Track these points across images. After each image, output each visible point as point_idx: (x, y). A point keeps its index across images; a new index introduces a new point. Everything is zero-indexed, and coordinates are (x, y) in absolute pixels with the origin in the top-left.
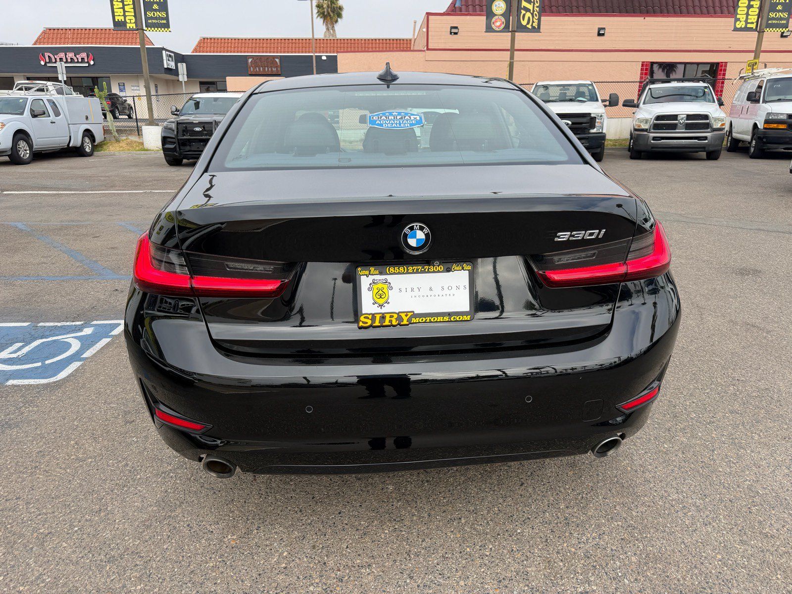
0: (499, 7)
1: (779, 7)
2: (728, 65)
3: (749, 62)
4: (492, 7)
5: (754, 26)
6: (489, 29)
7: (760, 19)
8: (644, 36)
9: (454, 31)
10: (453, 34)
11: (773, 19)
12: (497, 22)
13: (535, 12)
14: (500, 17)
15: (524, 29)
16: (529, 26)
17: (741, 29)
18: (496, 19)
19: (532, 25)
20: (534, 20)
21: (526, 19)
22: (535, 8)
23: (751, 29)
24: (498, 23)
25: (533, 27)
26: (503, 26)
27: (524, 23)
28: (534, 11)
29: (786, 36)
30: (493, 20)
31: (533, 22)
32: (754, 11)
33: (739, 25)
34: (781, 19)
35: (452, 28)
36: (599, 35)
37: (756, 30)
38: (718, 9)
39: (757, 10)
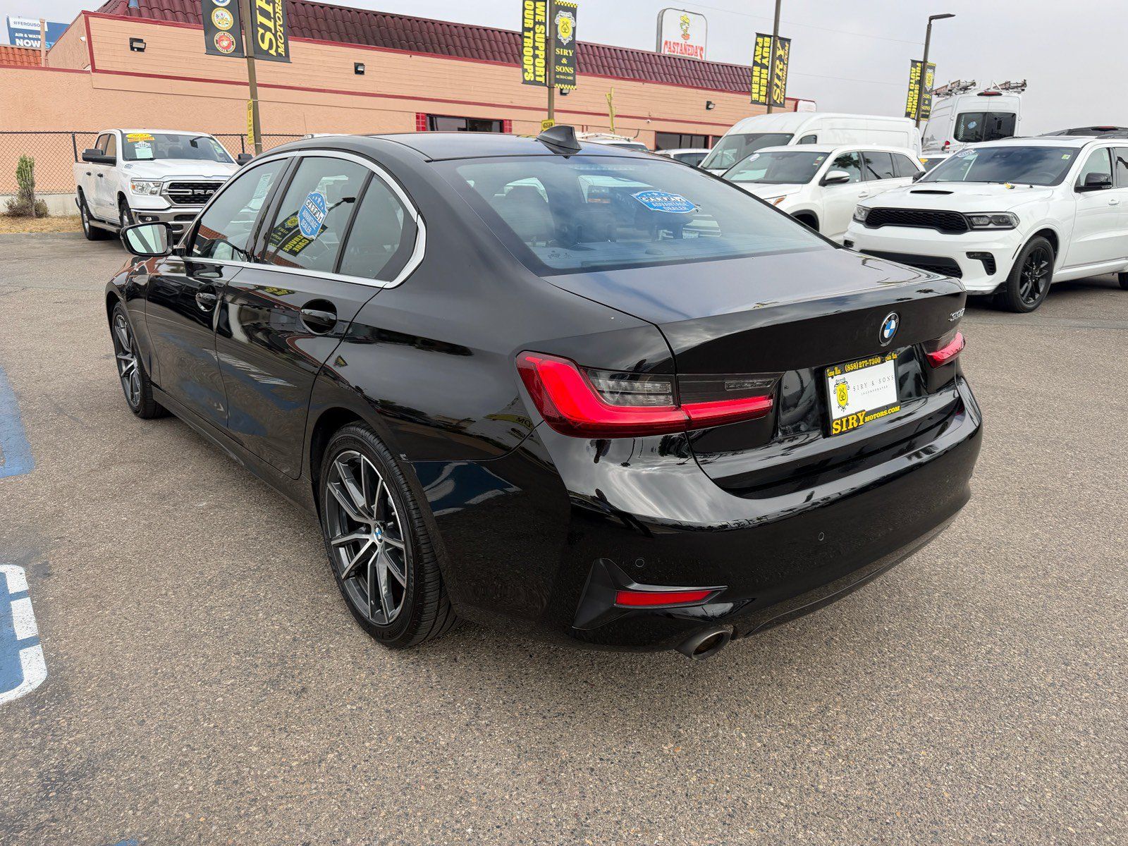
0: (223, 19)
1: (564, 61)
2: (513, 123)
3: (543, 122)
4: (212, 18)
5: (542, 79)
6: (211, 49)
7: (547, 73)
8: (414, 80)
9: (136, 45)
10: (136, 50)
11: (560, 73)
12: (223, 40)
13: (279, 33)
14: (227, 34)
15: (265, 55)
16: (273, 52)
17: (530, 83)
18: (221, 37)
19: (276, 51)
20: (279, 44)
21: (267, 41)
22: (278, 27)
23: (539, 83)
24: (225, 42)
25: (280, 55)
26: (233, 48)
27: (265, 46)
28: (276, 31)
29: (565, 94)
30: (217, 37)
31: (277, 47)
32: (541, 62)
33: (529, 77)
34: (567, 74)
35: (132, 40)
36: (357, 72)
37: (545, 85)
38: (489, 54)
39: (543, 61)
